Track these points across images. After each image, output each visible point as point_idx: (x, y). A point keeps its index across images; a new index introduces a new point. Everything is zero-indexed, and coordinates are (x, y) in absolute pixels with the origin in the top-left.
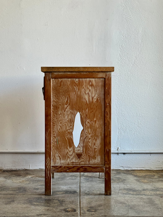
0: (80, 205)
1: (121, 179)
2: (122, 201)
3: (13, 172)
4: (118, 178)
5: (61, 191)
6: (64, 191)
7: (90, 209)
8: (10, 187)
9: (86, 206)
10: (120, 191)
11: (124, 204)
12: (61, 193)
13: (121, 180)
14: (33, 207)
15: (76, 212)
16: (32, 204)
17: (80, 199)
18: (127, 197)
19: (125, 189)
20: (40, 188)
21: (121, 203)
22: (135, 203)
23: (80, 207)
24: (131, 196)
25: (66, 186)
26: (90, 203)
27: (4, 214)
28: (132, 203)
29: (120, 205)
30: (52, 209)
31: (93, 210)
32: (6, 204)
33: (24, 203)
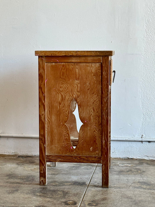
0: (83, 198)
1: (140, 170)
2: (130, 195)
3: (28, 158)
4: (138, 169)
5: (70, 182)
6: (73, 182)
7: (92, 202)
8: (19, 175)
9: (89, 199)
10: (133, 185)
11: (130, 198)
12: (69, 184)
13: (139, 172)
14: (35, 198)
15: (75, 206)
16: (35, 195)
17: (86, 191)
18: (137, 191)
19: (140, 182)
20: (50, 177)
21: (128, 197)
22: (143, 198)
23: (82, 200)
24: (142, 190)
25: (77, 176)
26: (94, 196)
27: (3, 203)
28: (140, 199)
29: (126, 200)
30: (53, 200)
31: (94, 204)
32: (9, 193)
33: (27, 194)
